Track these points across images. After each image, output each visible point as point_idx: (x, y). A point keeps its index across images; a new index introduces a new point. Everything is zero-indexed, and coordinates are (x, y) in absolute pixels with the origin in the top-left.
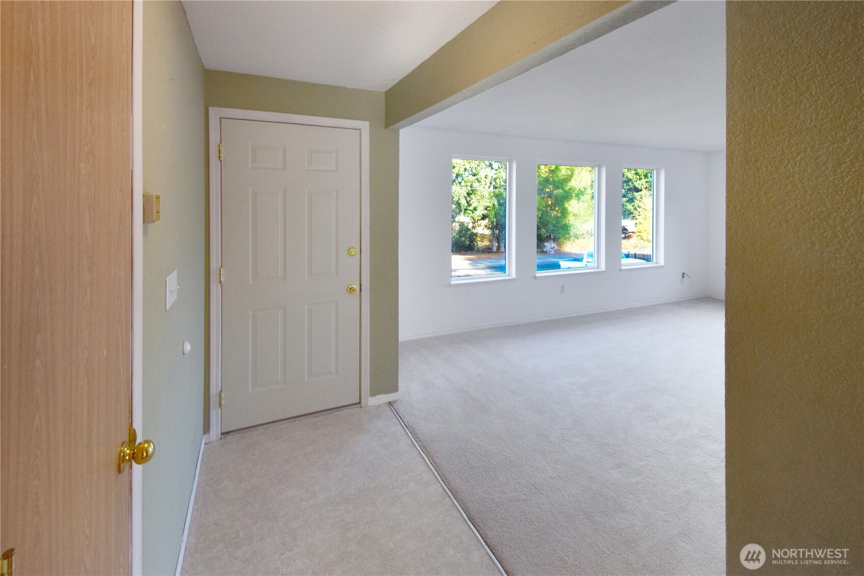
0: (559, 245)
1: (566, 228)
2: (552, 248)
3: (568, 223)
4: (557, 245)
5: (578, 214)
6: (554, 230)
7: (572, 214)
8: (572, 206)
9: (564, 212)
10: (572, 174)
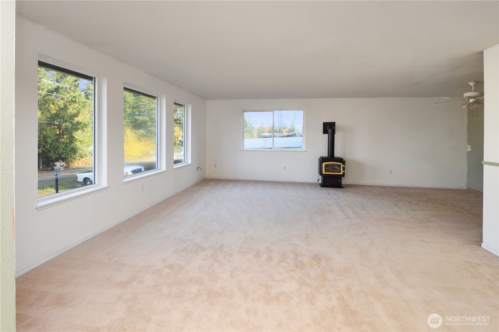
0: (67, 163)
1: (74, 151)
2: (61, 166)
3: (75, 147)
4: (66, 163)
5: (83, 140)
6: (63, 153)
7: (78, 140)
8: (78, 135)
9: (72, 139)
10: (79, 112)
